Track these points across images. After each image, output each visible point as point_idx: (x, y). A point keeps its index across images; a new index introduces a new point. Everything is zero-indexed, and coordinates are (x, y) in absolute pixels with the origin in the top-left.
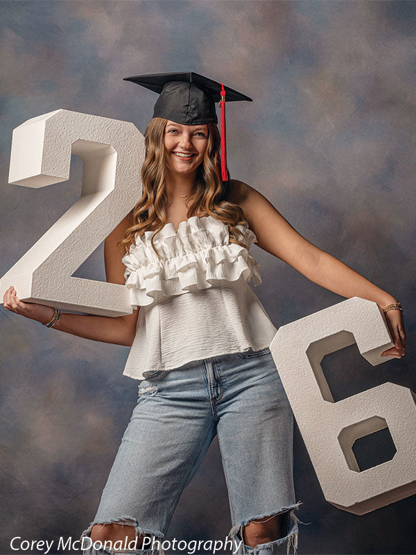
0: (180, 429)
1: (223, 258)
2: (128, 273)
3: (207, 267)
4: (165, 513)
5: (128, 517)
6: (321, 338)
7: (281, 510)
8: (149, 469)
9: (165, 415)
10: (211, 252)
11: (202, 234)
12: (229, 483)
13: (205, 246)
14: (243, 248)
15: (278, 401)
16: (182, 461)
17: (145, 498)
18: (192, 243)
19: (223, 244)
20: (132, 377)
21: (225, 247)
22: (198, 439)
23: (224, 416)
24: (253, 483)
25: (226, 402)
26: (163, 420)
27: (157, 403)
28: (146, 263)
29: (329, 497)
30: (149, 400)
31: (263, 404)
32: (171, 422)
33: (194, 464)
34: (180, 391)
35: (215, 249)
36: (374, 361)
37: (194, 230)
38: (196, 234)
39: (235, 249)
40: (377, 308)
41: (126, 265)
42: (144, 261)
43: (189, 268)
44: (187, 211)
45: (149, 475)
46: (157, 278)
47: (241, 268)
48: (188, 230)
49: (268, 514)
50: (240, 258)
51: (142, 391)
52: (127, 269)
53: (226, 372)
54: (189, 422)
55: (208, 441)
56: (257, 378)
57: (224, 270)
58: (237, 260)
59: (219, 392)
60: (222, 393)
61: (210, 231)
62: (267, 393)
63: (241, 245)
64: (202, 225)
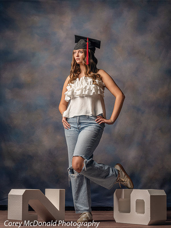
1: (88, 88)
3: (84, 90)
19: (90, 84)
43: (79, 90)
46: (71, 91)
47: (93, 91)
57: (88, 92)
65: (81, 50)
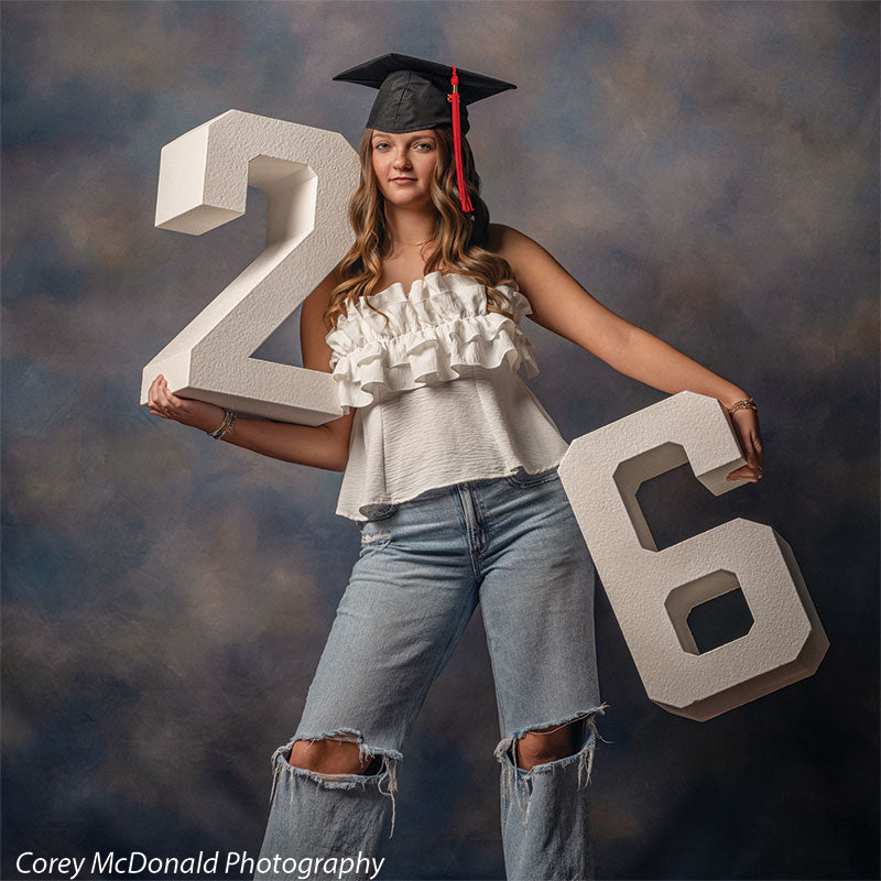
0: (425, 595)
1: (476, 333)
2: (335, 360)
3: (451, 347)
4: (404, 721)
5: (349, 729)
6: (635, 454)
7: (576, 716)
8: (380, 657)
9: (403, 574)
10: (459, 325)
11: (446, 299)
12: (496, 675)
13: (451, 316)
14: (507, 319)
15: (571, 551)
16: (428, 643)
17: (374, 700)
18: (429, 312)
19: (477, 313)
20: (351, 518)
21: (480, 318)
22: (453, 609)
23: (490, 574)
24: (532, 676)
25: (493, 554)
26: (400, 582)
27: (388, 557)
28: (361, 343)
29: (653, 694)
30: (377, 552)
31: (549, 557)
32: (412, 585)
33: (446, 648)
34: (423, 541)
35: (464, 321)
36: (717, 488)
37: (434, 292)
38: (436, 299)
39: (496, 320)
40: (719, 406)
41: (332, 347)
42: (358, 341)
43: (425, 349)
44: (423, 265)
45: (379, 666)
46: (377, 363)
47: (503, 348)
48: (425, 293)
49: (554, 722)
50: (502, 333)
51: (367, 539)
52: (334, 354)
53: (493, 511)
54: (439, 584)
55: (467, 614)
56: (539, 517)
57: (478, 351)
58: (497, 337)
59: (484, 541)
60: (488, 542)
61: (459, 294)
62: (555, 540)
63: (505, 314)
64: (444, 285)
65: (425, 135)
